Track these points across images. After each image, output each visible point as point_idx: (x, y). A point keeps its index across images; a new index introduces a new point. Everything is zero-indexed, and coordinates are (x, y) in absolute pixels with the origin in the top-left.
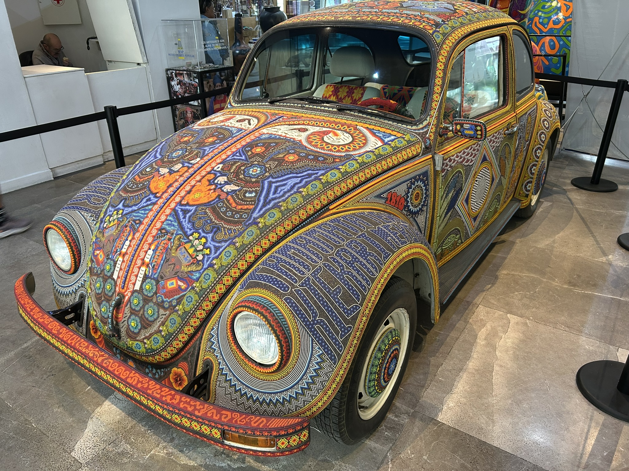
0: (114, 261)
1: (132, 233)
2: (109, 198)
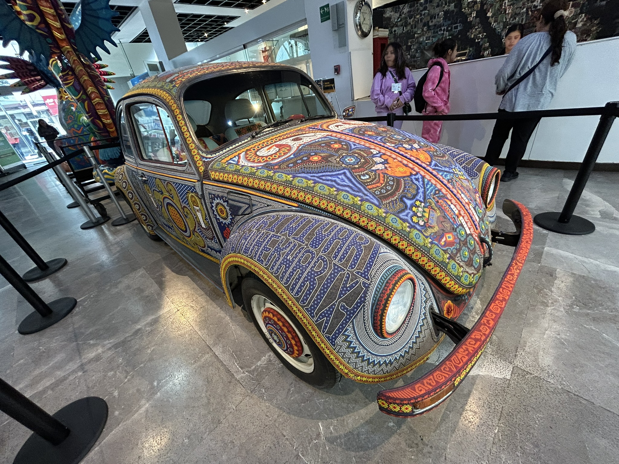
0: (460, 225)
1: (446, 200)
2: (384, 215)
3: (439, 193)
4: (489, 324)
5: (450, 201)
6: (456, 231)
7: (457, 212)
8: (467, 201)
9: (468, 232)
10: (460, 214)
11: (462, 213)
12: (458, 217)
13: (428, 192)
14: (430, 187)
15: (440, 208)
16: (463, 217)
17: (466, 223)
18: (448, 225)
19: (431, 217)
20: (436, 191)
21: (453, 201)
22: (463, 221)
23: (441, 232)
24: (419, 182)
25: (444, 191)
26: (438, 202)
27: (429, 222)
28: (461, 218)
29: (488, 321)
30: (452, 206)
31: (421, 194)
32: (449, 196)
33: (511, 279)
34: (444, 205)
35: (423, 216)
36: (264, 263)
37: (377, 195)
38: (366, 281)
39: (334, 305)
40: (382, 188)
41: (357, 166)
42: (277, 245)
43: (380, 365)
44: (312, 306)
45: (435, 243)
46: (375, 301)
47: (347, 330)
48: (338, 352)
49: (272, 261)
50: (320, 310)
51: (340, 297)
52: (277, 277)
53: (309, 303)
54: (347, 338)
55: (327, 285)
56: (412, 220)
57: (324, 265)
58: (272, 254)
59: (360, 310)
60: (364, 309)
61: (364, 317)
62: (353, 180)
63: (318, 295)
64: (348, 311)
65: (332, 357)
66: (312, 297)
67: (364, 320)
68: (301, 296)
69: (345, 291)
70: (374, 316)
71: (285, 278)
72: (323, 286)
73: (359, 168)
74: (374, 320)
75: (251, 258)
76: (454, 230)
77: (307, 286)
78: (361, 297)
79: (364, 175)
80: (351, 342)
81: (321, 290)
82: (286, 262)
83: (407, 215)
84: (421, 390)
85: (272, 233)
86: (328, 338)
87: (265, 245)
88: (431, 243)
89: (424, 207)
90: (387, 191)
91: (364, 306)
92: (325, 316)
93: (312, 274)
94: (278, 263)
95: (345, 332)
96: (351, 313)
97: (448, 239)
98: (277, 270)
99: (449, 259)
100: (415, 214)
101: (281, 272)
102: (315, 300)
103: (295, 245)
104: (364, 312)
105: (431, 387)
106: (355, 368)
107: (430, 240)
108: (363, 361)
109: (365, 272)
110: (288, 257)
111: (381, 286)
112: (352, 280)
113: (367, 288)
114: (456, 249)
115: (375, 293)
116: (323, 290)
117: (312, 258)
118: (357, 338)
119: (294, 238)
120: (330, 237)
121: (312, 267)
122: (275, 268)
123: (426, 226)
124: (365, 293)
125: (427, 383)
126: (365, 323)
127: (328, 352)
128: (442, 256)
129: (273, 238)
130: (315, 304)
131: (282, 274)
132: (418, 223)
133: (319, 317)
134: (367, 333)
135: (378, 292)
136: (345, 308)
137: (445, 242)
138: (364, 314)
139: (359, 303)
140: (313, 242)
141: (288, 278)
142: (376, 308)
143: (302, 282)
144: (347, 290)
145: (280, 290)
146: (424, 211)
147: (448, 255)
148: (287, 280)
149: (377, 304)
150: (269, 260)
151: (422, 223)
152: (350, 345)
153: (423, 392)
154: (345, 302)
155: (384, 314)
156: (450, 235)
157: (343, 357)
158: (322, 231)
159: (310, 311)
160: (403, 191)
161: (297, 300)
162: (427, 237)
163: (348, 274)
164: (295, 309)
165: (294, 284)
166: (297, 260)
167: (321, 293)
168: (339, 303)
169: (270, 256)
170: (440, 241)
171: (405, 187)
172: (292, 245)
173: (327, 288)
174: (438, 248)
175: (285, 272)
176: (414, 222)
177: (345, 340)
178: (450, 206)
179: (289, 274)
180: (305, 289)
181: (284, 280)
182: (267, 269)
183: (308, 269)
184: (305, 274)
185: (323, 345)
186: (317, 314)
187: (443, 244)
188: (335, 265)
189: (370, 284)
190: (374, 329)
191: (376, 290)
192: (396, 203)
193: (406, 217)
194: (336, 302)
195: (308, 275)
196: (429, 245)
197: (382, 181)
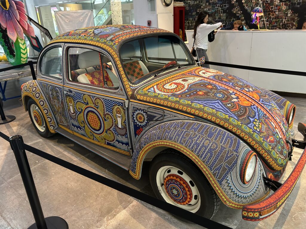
0: (276, 133)
2: (241, 125)
3: (265, 116)
4: (292, 181)
5: (271, 120)
6: (274, 136)
7: (274, 126)
8: (279, 121)
9: (280, 137)
10: (276, 127)
11: (277, 127)
12: (275, 129)
13: (260, 115)
14: (261, 112)
15: (266, 123)
16: (278, 129)
17: (279, 132)
18: (270, 132)
19: (262, 128)
20: (264, 114)
21: (273, 121)
22: (277, 131)
23: (268, 135)
24: (255, 109)
25: (268, 115)
26: (265, 120)
27: (262, 130)
28: (277, 129)
29: (291, 180)
30: (272, 123)
31: (257, 116)
32: (270, 118)
33: (302, 162)
34: (268, 122)
35: (259, 127)
36: (184, 144)
37: (236, 115)
38: (237, 154)
39: (222, 164)
40: (238, 111)
41: (224, 99)
42: (190, 136)
43: (241, 198)
44: (211, 165)
45: (265, 141)
46: (241, 163)
47: (228, 177)
48: (223, 189)
49: (189, 143)
50: (215, 167)
51: (225, 161)
52: (192, 151)
53: (210, 163)
54: (228, 181)
55: (218, 155)
56: (254, 128)
57: (216, 146)
58: (188, 140)
59: (234, 167)
60: (236, 166)
61: (236, 171)
62: (223, 106)
63: (214, 160)
64: (229, 167)
65: (219, 191)
66: (212, 160)
67: (236, 172)
68: (206, 160)
69: (227, 158)
70: (241, 170)
71: (197, 151)
72: (217, 155)
73: (225, 100)
74: (241, 172)
75: (175, 142)
76: (274, 135)
77: (209, 155)
78: (235, 161)
79: (228, 104)
80: (229, 183)
81: (216, 157)
82: (196, 144)
83: (251, 126)
84: (263, 205)
85: (185, 130)
86: (218, 181)
87: (183, 136)
88: (263, 140)
89: (259, 122)
90: (241, 113)
91: (236, 165)
92: (218, 170)
93: (211, 150)
94: (192, 144)
95: (227, 178)
96: (230, 169)
97: (271, 139)
98: (192, 147)
99: (271, 149)
100: (255, 126)
101: (194, 149)
102: (213, 162)
103: (200, 136)
104: (236, 168)
105: (267, 204)
106: (230, 198)
107: (263, 139)
108: (234, 194)
109: (236, 150)
110: (197, 142)
111: (244, 156)
112: (230, 153)
113: (238, 157)
114: (275, 145)
115: (241, 160)
116: (217, 157)
117: (210, 143)
118: (232, 181)
119: (198, 133)
120: (217, 133)
121: (210, 147)
122: (191, 147)
123: (260, 132)
124: (237, 159)
125: (266, 202)
126: (236, 173)
127: (217, 188)
128: (268, 147)
129: (186, 133)
130: (213, 164)
131: (195, 149)
132: (256, 130)
133: (215, 170)
134: (237, 179)
135: (243, 159)
136: (227, 166)
137: (270, 140)
138: (236, 169)
139: (234, 164)
140: (208, 135)
141: (198, 151)
142: (242, 166)
143: (206, 154)
144: (228, 158)
145: (194, 158)
146: (259, 124)
147: (271, 147)
148: (198, 152)
149: (242, 164)
150: (187, 143)
151: (258, 130)
152: (229, 185)
153: (264, 206)
154: (227, 163)
155: (246, 169)
156: (272, 137)
157: (225, 192)
158: (211, 130)
159: (210, 167)
160: (249, 113)
161: (204, 162)
162: (261, 137)
163: (228, 150)
164: (202, 166)
165: (202, 154)
166: (202, 143)
167: (216, 159)
168: (225, 164)
169: (187, 141)
170: (267, 139)
171: (249, 112)
172: (198, 136)
173: (219, 157)
174: (266, 143)
175: (197, 148)
176: (255, 129)
177: (227, 182)
178: (271, 123)
179: (199, 150)
180: (208, 156)
181: (197, 152)
182: (186, 147)
183: (209, 147)
184: (207, 150)
185: (215, 185)
186: (214, 169)
187: (269, 141)
188: (222, 146)
189: (239, 155)
190: (240, 177)
191: (242, 158)
192: (246, 119)
193: (250, 127)
194: (223, 163)
195: (209, 150)
196: (262, 141)
197: (238, 108)
